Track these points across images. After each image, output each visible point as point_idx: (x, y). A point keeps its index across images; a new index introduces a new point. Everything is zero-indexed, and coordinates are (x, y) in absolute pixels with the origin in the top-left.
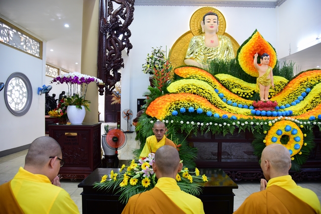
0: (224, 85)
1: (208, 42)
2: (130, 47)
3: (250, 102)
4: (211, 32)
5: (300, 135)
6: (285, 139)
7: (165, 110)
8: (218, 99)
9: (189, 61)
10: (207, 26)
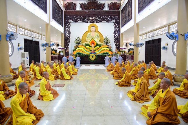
0: (87, 48)
1: (92, 34)
2: (70, 42)
4: (93, 32)
5: (95, 56)
6: (93, 57)
7: (75, 53)
8: (85, 51)
9: (87, 40)
10: (92, 30)
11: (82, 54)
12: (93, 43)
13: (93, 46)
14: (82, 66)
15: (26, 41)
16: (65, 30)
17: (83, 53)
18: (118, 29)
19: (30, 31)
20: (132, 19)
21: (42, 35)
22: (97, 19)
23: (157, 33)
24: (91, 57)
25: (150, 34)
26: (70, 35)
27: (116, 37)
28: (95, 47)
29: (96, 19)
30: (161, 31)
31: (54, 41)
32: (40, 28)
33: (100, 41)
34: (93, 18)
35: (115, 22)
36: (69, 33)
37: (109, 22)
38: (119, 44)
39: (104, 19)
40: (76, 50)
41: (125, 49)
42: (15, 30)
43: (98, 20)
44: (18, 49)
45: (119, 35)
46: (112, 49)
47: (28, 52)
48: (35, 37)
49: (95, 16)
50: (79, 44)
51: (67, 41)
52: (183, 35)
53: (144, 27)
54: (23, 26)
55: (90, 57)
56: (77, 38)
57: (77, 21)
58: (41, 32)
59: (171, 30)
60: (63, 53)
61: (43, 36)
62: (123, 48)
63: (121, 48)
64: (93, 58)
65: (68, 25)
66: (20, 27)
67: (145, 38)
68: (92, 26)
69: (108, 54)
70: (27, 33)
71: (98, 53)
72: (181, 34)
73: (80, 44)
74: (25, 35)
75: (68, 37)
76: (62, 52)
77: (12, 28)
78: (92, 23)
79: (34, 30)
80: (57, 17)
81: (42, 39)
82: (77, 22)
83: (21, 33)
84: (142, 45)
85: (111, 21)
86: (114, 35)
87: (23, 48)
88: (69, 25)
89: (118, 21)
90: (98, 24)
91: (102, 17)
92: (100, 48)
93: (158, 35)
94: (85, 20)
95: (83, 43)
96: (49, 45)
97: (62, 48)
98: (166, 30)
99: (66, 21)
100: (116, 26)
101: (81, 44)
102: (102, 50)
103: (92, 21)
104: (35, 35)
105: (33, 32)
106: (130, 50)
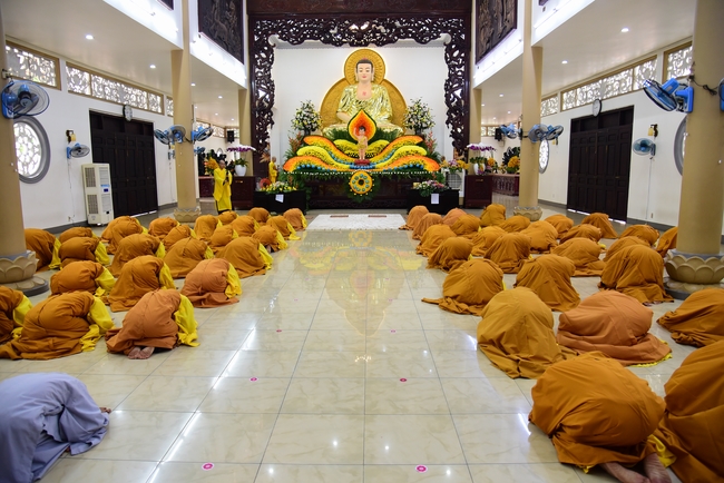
0: (339, 149)
1: (360, 93)
2: (273, 123)
3: (354, 160)
4: (365, 82)
5: (370, 179)
6: (361, 182)
7: (292, 167)
8: (330, 159)
9: (340, 115)
10: (359, 75)
11: (321, 171)
12: (362, 126)
13: (362, 139)
14: (320, 216)
15: (97, 119)
16: (252, 76)
17: (325, 167)
18: (462, 69)
19: (116, 81)
20: (515, 27)
21: (162, 96)
22: (379, 31)
23: (616, 85)
24: (353, 184)
25: (590, 92)
26: (272, 97)
27: (453, 104)
28: (369, 143)
29: (375, 31)
30: (633, 76)
31: (214, 121)
32: (153, 67)
33: (392, 119)
34: (363, 28)
35: (448, 42)
36: (270, 90)
37: (426, 42)
38: (466, 132)
39: (405, 29)
40: (295, 155)
41: (487, 149)
42: (50, 78)
43: (382, 35)
44: (69, 152)
45: (466, 95)
46: (437, 150)
47: (107, 165)
48: (134, 104)
49: (370, 19)
50: (312, 133)
51: (259, 119)
52: (712, 92)
53: (564, 62)
54: (85, 61)
55: (351, 183)
56: (303, 108)
57: (297, 40)
58: (157, 86)
59: (673, 73)
60: (245, 168)
61: (166, 100)
62: (482, 145)
63: (472, 147)
64: (364, 186)
65: (263, 55)
66: (71, 66)
67: (570, 106)
68: (361, 58)
69: (422, 170)
70: (101, 89)
71: (382, 165)
72: (706, 87)
73: (314, 130)
74: (95, 98)
75: (267, 105)
76: (242, 163)
77: (38, 67)
78: (358, 45)
79: (129, 76)
80: (217, 24)
81: (163, 113)
82: (300, 43)
83: (78, 89)
84: (553, 134)
85: (435, 38)
86: (446, 95)
87: (86, 148)
88: (268, 56)
89: (463, 37)
90: (384, 52)
91: (398, 24)
92: (390, 148)
93: (619, 95)
94: (330, 34)
95: (325, 126)
96: (187, 135)
97: (243, 147)
98: (654, 73)
99: (256, 39)
100: (456, 59)
101: (317, 132)
102: (400, 156)
103: (359, 39)
104: (134, 96)
105: (128, 85)
106: (511, 155)
